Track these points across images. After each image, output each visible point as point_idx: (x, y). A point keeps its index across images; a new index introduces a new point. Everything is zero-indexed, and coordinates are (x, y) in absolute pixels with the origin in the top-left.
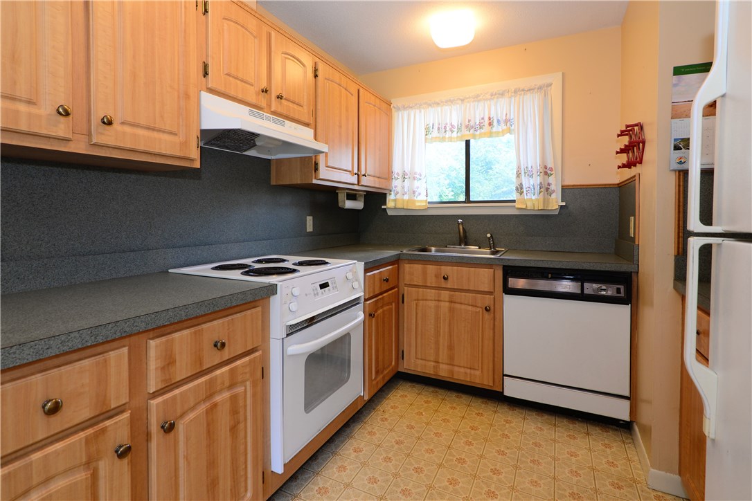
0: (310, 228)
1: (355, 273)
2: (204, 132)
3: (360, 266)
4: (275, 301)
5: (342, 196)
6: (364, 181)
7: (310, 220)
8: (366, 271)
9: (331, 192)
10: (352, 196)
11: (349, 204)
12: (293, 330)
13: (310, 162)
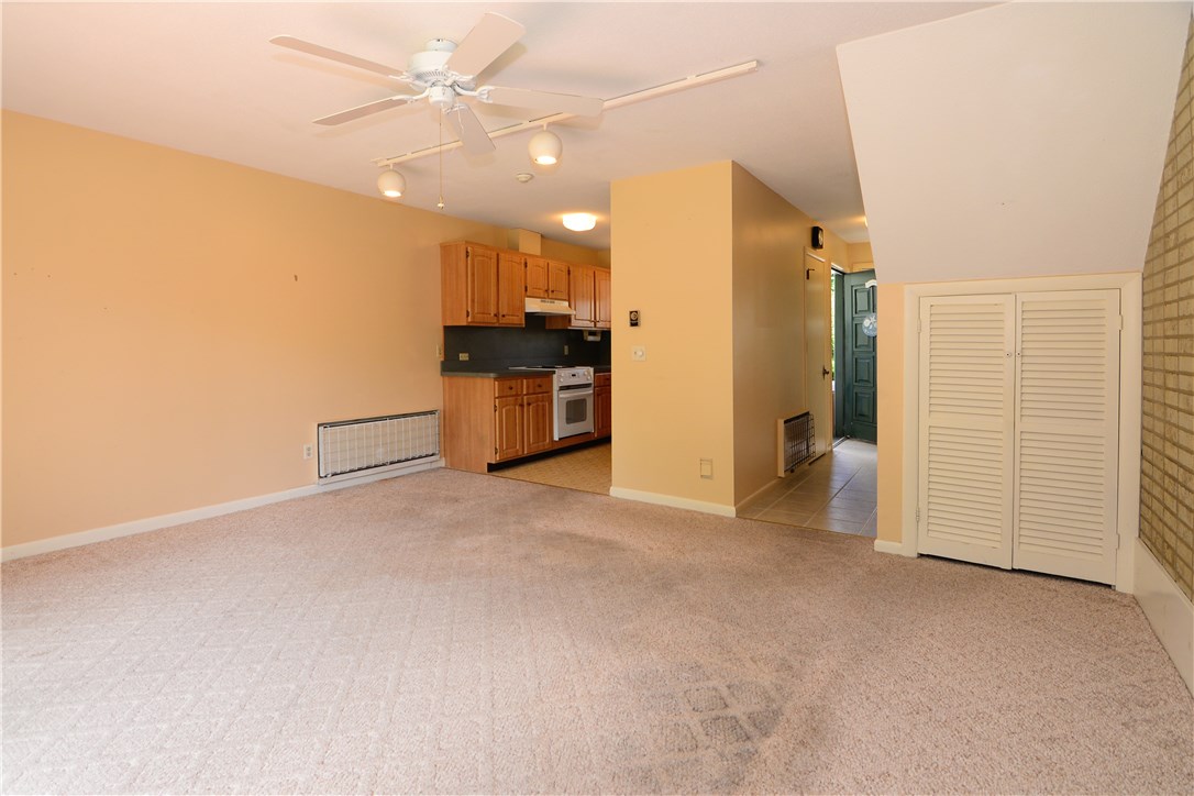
0: (566, 352)
1: (589, 373)
2: (526, 313)
3: (591, 370)
4: (555, 376)
5: (585, 334)
6: (598, 325)
7: (566, 347)
8: (595, 373)
9: (580, 333)
10: (592, 333)
11: (591, 338)
12: (563, 388)
13: (567, 318)
